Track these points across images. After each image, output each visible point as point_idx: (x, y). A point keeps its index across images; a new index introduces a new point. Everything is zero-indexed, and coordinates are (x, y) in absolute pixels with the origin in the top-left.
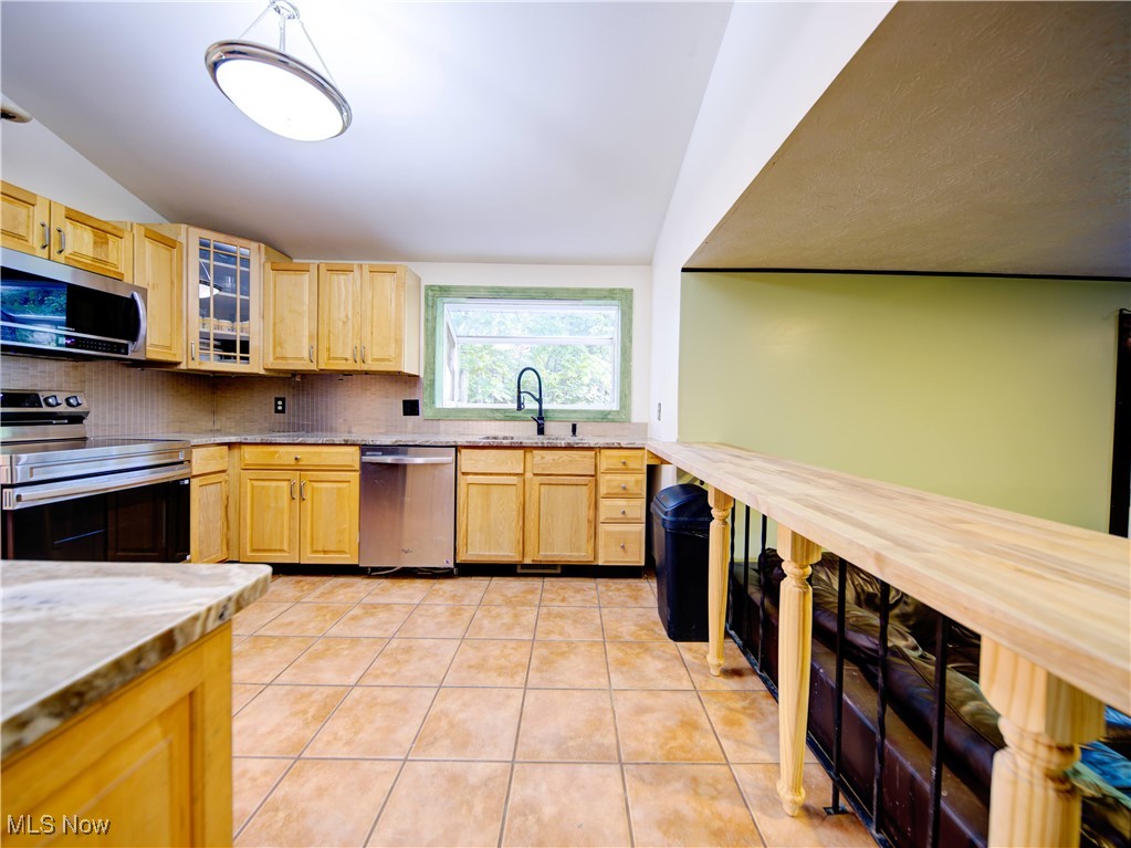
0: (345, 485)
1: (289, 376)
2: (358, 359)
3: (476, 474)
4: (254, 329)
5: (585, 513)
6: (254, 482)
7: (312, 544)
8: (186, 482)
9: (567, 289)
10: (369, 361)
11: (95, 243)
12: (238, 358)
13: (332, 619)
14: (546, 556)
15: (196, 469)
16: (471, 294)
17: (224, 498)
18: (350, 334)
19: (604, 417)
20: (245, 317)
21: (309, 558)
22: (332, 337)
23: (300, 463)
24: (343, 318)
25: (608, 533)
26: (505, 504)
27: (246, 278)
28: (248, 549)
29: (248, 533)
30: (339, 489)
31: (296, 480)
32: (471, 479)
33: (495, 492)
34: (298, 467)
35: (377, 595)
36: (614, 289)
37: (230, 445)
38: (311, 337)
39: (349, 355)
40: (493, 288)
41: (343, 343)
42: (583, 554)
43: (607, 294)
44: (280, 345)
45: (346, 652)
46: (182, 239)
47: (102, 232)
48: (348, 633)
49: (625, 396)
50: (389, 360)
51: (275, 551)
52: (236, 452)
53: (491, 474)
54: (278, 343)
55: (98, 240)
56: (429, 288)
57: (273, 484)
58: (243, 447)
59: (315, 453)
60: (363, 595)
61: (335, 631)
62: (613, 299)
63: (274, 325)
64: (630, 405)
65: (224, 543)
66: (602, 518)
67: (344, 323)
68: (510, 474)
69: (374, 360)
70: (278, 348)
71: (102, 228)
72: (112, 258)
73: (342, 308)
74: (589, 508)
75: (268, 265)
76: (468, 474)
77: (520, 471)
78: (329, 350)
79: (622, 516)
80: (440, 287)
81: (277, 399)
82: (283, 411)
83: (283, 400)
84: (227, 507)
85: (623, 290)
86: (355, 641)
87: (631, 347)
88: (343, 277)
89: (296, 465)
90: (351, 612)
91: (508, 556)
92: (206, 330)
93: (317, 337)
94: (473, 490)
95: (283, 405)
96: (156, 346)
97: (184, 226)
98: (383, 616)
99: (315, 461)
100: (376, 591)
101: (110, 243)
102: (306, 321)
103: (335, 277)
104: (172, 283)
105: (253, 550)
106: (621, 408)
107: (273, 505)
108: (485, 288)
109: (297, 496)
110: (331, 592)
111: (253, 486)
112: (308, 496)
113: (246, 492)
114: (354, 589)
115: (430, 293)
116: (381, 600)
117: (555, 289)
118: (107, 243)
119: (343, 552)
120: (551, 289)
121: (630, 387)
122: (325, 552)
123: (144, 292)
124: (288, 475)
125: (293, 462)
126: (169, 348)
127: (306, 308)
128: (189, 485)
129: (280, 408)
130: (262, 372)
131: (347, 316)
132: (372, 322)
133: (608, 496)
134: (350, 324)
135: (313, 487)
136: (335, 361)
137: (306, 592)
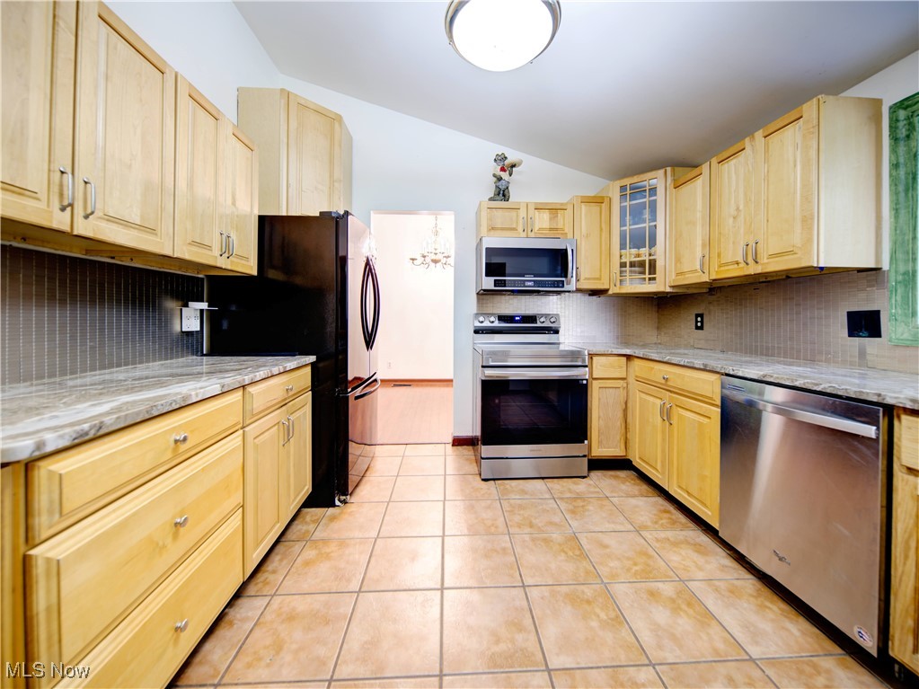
0: (706, 420)
2: (750, 261)
4: (660, 252)
6: (641, 394)
7: (678, 477)
8: (585, 382)
10: (763, 259)
11: (550, 219)
12: (647, 279)
13: (636, 574)
15: (597, 373)
17: (623, 402)
18: (742, 231)
20: (653, 243)
21: (675, 491)
22: (723, 239)
23: (669, 383)
24: (733, 212)
27: (653, 206)
29: (637, 440)
31: (666, 402)
34: (665, 386)
35: (717, 590)
37: (629, 357)
38: (703, 246)
39: (739, 257)
41: (734, 243)
44: (680, 260)
45: (594, 624)
46: (610, 193)
47: (554, 211)
48: (624, 604)
51: (651, 466)
52: (632, 364)
54: (678, 260)
55: (552, 216)
57: (652, 400)
59: (680, 374)
60: (700, 575)
61: (620, 590)
63: (676, 242)
65: (623, 441)
67: (735, 218)
69: (771, 256)
70: (678, 265)
71: (554, 208)
72: (560, 225)
73: (733, 201)
78: (719, 255)
81: (697, 316)
82: (701, 328)
83: (701, 316)
84: (625, 410)
86: (620, 619)
88: (733, 163)
89: (665, 384)
90: (660, 585)
93: (708, 243)
95: (702, 322)
97: (611, 184)
98: (684, 624)
99: (679, 384)
100: (722, 585)
101: (560, 215)
102: (699, 229)
103: (725, 166)
104: (601, 229)
105: (640, 458)
107: (651, 420)
109: (665, 418)
110: (676, 544)
111: (640, 397)
112: (674, 421)
113: (637, 401)
114: (700, 560)
116: (711, 602)
118: (557, 216)
119: (705, 505)
122: (688, 493)
124: (660, 394)
125: (663, 381)
126: (598, 280)
127: (699, 215)
129: (699, 324)
130: (668, 290)
131: (738, 209)
132: (767, 205)
134: (741, 218)
135: (678, 413)
136: (726, 268)
137: (656, 526)
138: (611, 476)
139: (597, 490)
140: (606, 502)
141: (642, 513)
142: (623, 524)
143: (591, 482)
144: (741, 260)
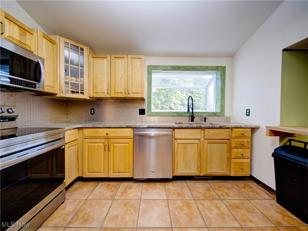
0: (127, 144)
1: (96, 100)
2: (126, 93)
3: (180, 139)
4: (86, 81)
5: (225, 154)
6: (89, 144)
7: (113, 169)
8: (63, 147)
9: (201, 67)
10: (131, 93)
11: (20, 34)
12: (80, 93)
13: (134, 212)
14: (210, 173)
15: (67, 140)
16: (164, 69)
17: (77, 151)
18: (123, 83)
19: (215, 114)
20: (82, 76)
21: (112, 175)
22: (116, 84)
23: (108, 136)
24: (120, 76)
25: (236, 163)
26: (192, 151)
28: (87, 172)
29: (87, 165)
30: (124, 146)
31: (106, 143)
32: (179, 141)
33: (189, 146)
34: (107, 137)
36: (219, 66)
37: (79, 128)
38: (107, 84)
39: (123, 91)
40: (173, 66)
41: (120, 86)
42: (225, 172)
43: (215, 68)
44: (96, 87)
46: (57, 41)
47: (23, 29)
49: (222, 107)
50: (139, 93)
51: (98, 172)
52: (81, 131)
53: (187, 139)
55: (22, 33)
56: (149, 66)
57: (97, 144)
58: (84, 129)
59: (115, 131)
60: (139, 193)
61: (141, 223)
62: (218, 70)
63: (93, 79)
64: (224, 110)
65: (77, 170)
66: (233, 156)
67: (121, 78)
68: (195, 139)
69: (133, 93)
70: (95, 89)
71: (23, 27)
72: (28, 43)
73: (120, 73)
74: (228, 153)
75: (90, 56)
76: (177, 139)
77: (199, 138)
78: (115, 89)
79: (241, 156)
80: (153, 66)
81: (91, 109)
82: (94, 114)
83: (94, 109)
84: (78, 155)
85: (222, 67)
87: (225, 88)
88: (120, 60)
89: (107, 136)
91: (194, 173)
92: (67, 81)
93: (110, 84)
94: (180, 145)
95: (94, 111)
96: (48, 86)
97: (58, 37)
99: (115, 135)
101: (27, 35)
102: (106, 78)
103: (117, 60)
104: (54, 60)
105: (89, 172)
106: (221, 111)
107: (97, 153)
108: (170, 66)
109: (107, 149)
110: (125, 192)
111: (88, 146)
112: (111, 149)
113: (86, 148)
115: (150, 68)
117: (197, 66)
118: (26, 35)
119: (126, 172)
120: (195, 67)
121: (224, 103)
122: (119, 172)
123: (43, 60)
124: (103, 141)
125: (105, 135)
126: (53, 87)
127: (106, 73)
128: (64, 148)
129: (92, 112)
130: (88, 98)
131: (122, 76)
132: (132, 78)
133: (235, 148)
134: (123, 79)
135: (113, 146)
136: (117, 94)
137: (114, 192)
138: (73, 190)
139: (78, 201)
140: (90, 202)
141: (105, 192)
142: (107, 203)
143: (70, 201)
144: (123, 92)
